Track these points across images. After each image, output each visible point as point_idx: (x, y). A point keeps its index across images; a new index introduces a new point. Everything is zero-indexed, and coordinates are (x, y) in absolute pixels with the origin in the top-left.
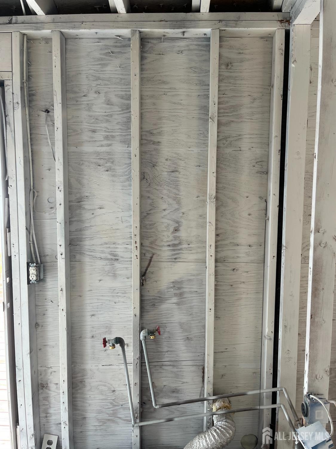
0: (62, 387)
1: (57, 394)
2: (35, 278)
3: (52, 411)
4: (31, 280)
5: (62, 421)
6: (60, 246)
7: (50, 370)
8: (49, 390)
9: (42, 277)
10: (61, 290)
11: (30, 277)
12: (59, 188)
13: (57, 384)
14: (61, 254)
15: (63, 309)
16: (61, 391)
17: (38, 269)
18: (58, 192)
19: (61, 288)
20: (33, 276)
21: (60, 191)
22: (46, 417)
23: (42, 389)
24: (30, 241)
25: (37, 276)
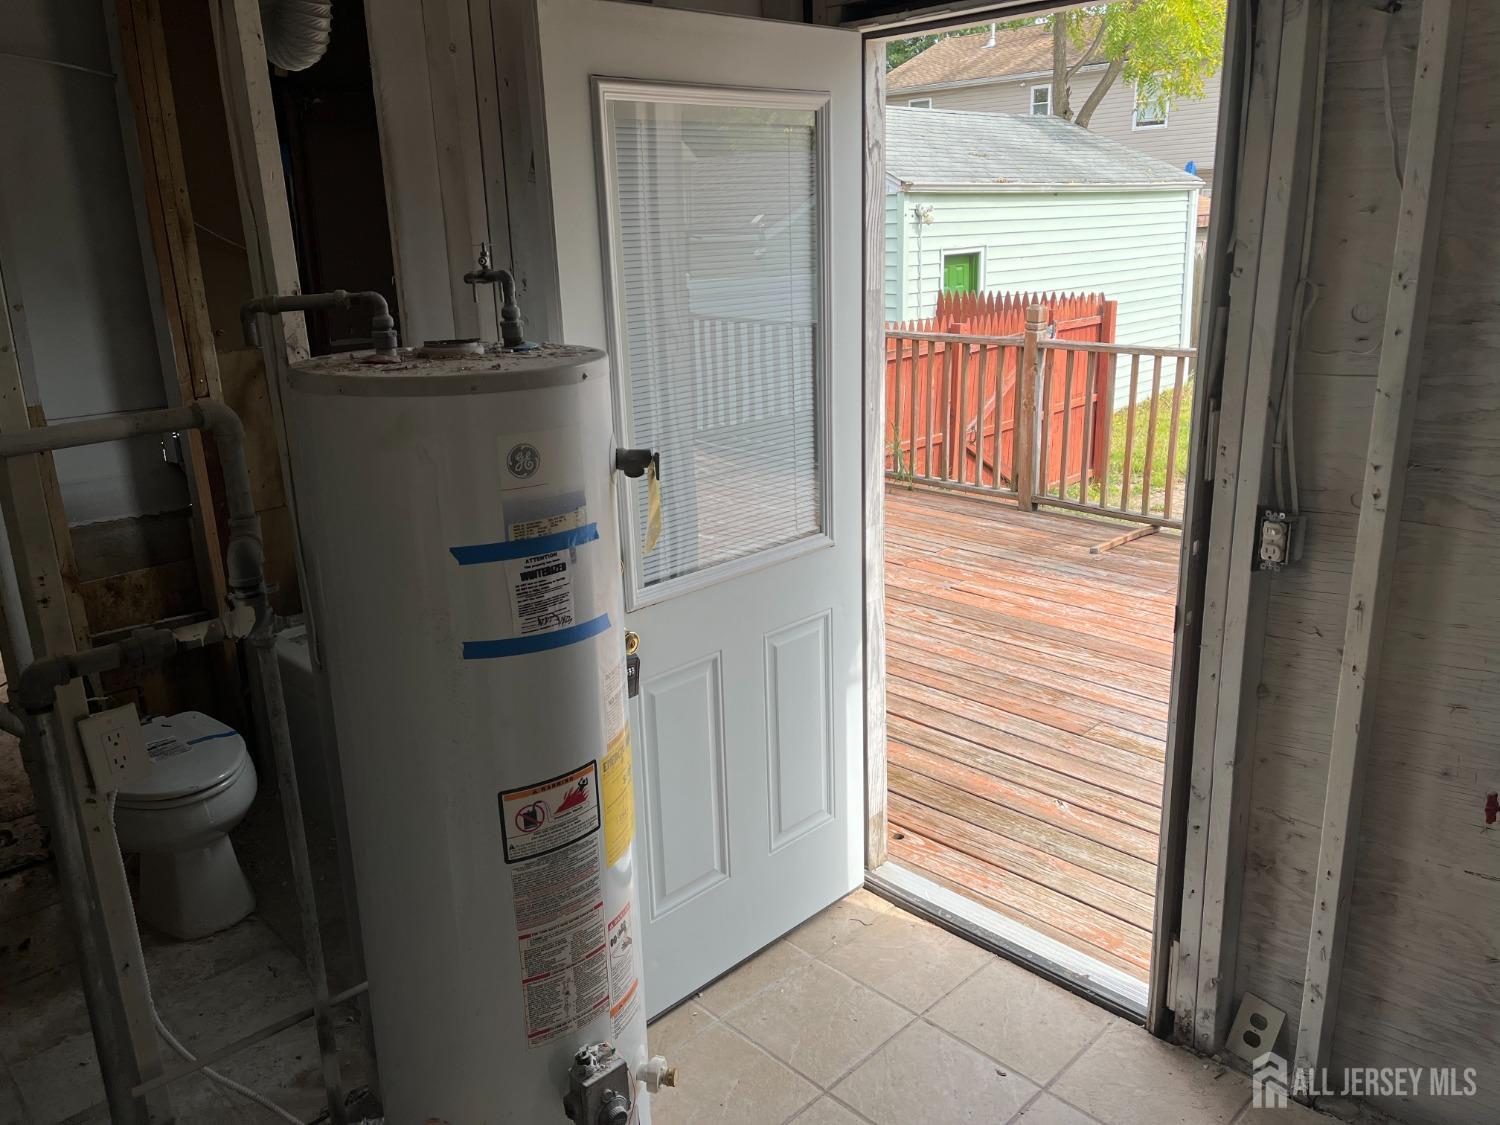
0: (1320, 887)
1: (1299, 899)
2: (1276, 558)
3: (1277, 939)
4: (1264, 561)
5: (1309, 980)
6: (1376, 468)
7: (1289, 827)
8: (1279, 882)
9: (1298, 555)
10: (1360, 608)
11: (1262, 551)
12: (1400, 276)
13: (1303, 872)
14: (1376, 497)
15: (1354, 667)
16: (1317, 900)
17: (1290, 531)
18: (1394, 288)
19: (1360, 603)
20: (1271, 548)
21: (1405, 287)
22: (1259, 948)
23: (1256, 869)
24: (1275, 442)
25: (1285, 551)
